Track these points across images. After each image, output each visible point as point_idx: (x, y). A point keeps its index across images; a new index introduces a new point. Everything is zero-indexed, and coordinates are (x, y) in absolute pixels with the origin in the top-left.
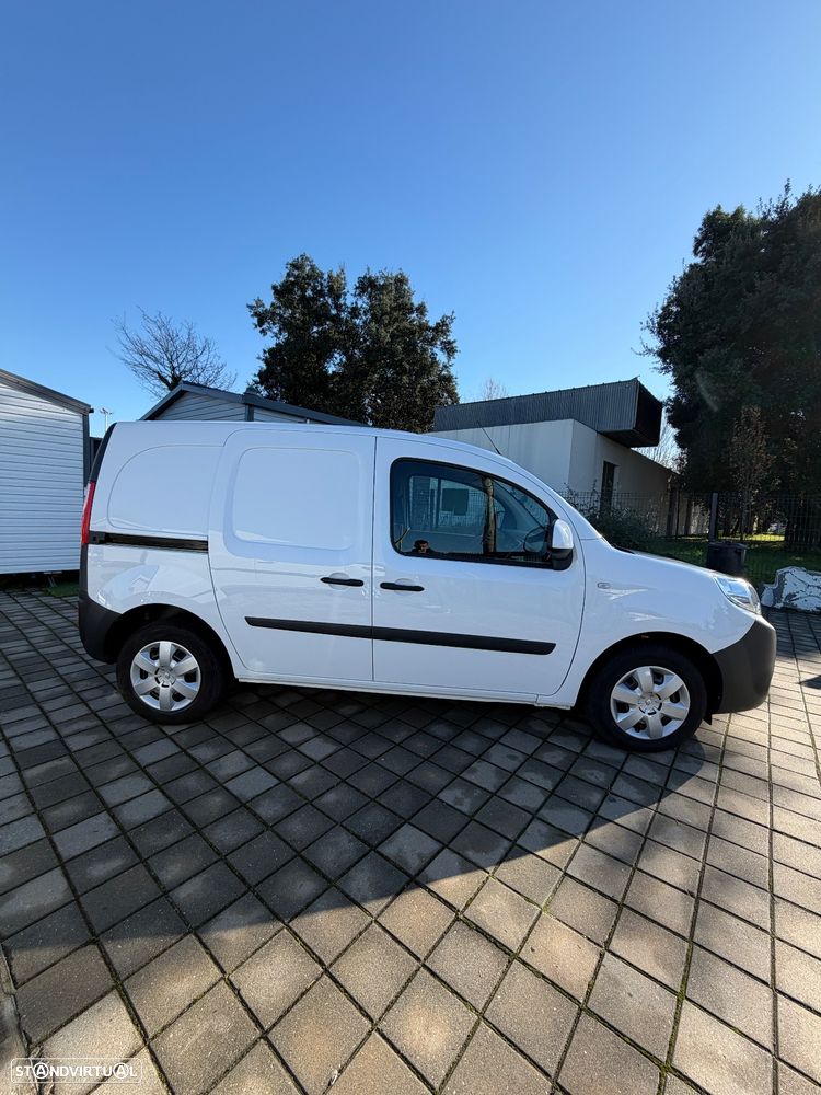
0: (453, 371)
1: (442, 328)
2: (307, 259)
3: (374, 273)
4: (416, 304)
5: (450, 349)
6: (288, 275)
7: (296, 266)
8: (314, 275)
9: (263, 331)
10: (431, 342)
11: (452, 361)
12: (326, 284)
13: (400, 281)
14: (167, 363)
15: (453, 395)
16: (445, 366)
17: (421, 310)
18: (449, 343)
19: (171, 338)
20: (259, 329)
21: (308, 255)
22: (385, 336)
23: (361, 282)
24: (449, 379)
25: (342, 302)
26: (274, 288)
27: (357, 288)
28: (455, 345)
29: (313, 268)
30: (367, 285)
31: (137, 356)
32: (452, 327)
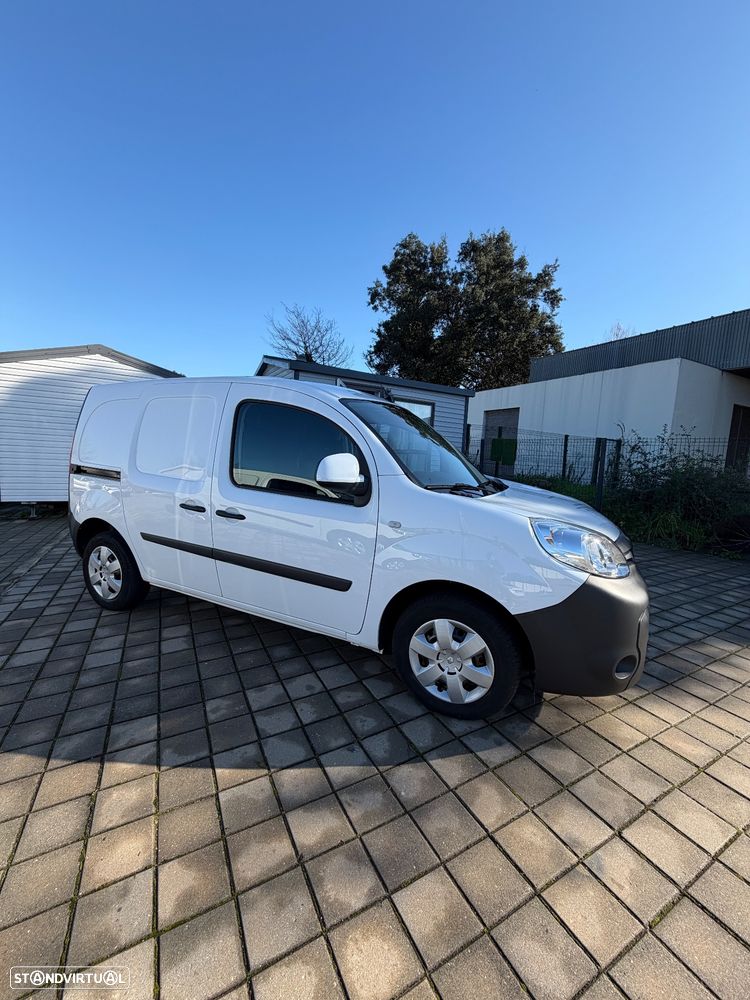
0: (557, 321)
1: (544, 278)
2: (414, 237)
3: (477, 237)
4: (516, 258)
5: (554, 299)
6: (396, 254)
7: (404, 246)
8: (420, 250)
9: (375, 308)
10: (532, 294)
11: (557, 310)
12: (429, 256)
13: (502, 239)
14: (302, 344)
15: (557, 345)
16: (549, 317)
17: (522, 263)
18: (553, 292)
19: (304, 324)
20: (372, 306)
21: (414, 233)
22: (481, 295)
23: (464, 247)
24: (552, 329)
25: (445, 270)
26: (384, 268)
27: (460, 254)
28: (559, 293)
29: (419, 244)
30: (470, 250)
31: (281, 342)
32: (556, 276)
